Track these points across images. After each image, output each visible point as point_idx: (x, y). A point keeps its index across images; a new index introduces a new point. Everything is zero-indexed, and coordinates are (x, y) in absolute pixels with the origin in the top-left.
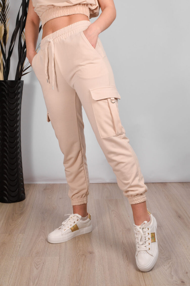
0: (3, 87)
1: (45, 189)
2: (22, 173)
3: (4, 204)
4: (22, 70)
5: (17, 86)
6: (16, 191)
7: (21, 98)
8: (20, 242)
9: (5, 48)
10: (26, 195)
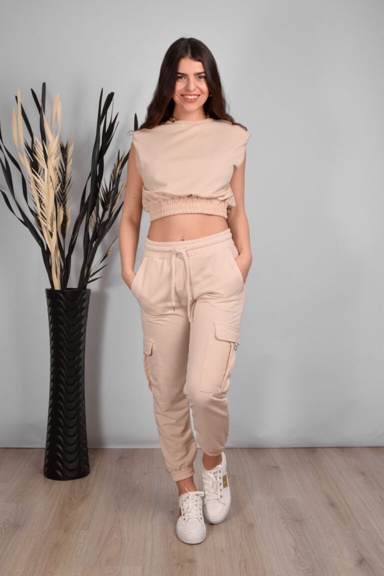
0: (59, 300)
1: (120, 458)
2: (85, 432)
3: (56, 481)
4: (88, 275)
5: (81, 298)
6: (76, 460)
7: (87, 316)
8: (82, 542)
9: (64, 241)
10: (90, 468)
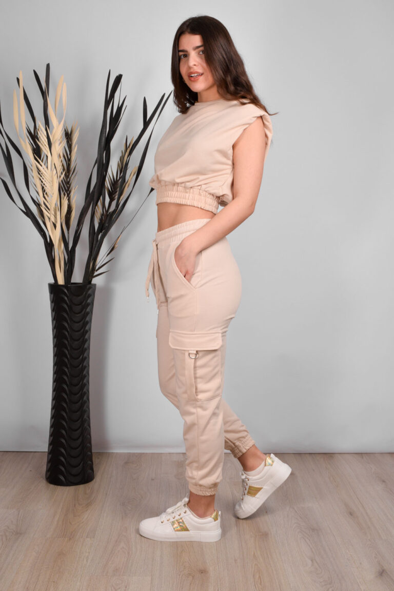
0: (63, 296)
1: (126, 463)
2: (90, 435)
3: (59, 487)
4: (94, 270)
5: (86, 293)
6: (79, 465)
7: (92, 314)
8: (88, 551)
9: (68, 233)
10: (95, 473)
